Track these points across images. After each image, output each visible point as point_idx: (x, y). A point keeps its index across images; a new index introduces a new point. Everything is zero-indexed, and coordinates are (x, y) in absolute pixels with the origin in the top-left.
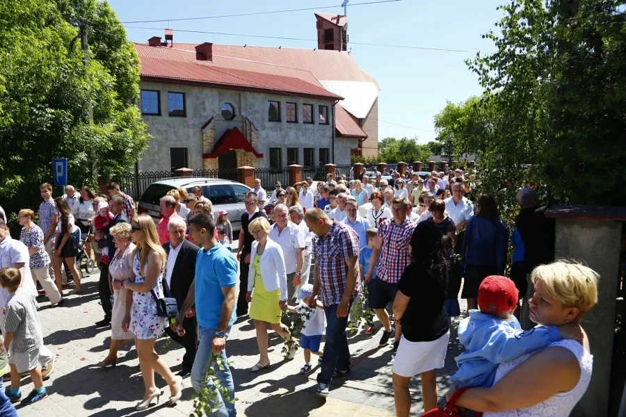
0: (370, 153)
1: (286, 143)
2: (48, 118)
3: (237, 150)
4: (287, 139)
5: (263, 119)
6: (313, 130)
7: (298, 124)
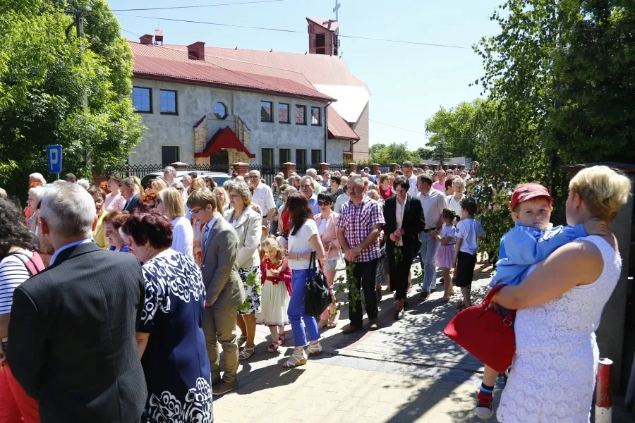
0: (360, 157)
1: (279, 143)
2: (43, 103)
3: (228, 150)
4: (279, 139)
5: (256, 120)
6: (306, 131)
7: (291, 125)
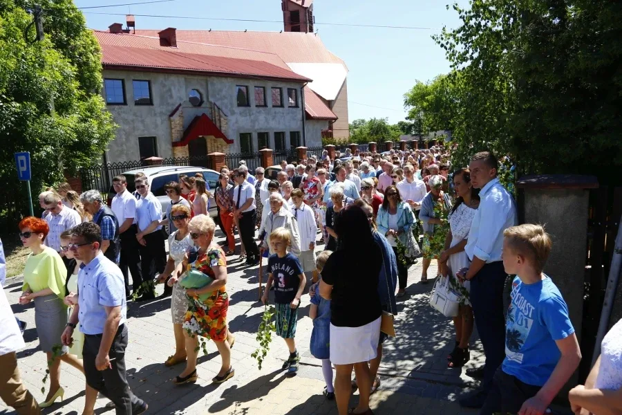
0: (340, 135)
1: (256, 127)
2: (12, 111)
3: (206, 137)
4: (257, 124)
5: (231, 104)
6: (283, 113)
7: (267, 108)
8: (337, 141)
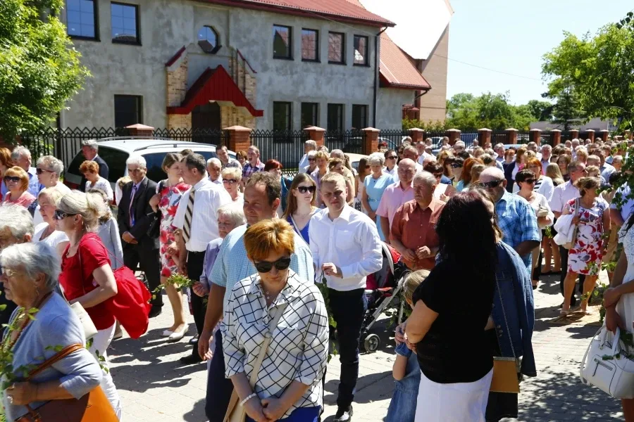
0: (432, 115)
1: (301, 94)
3: (218, 101)
4: (301, 87)
5: (264, 55)
6: (344, 75)
7: (320, 64)
8: (426, 126)
